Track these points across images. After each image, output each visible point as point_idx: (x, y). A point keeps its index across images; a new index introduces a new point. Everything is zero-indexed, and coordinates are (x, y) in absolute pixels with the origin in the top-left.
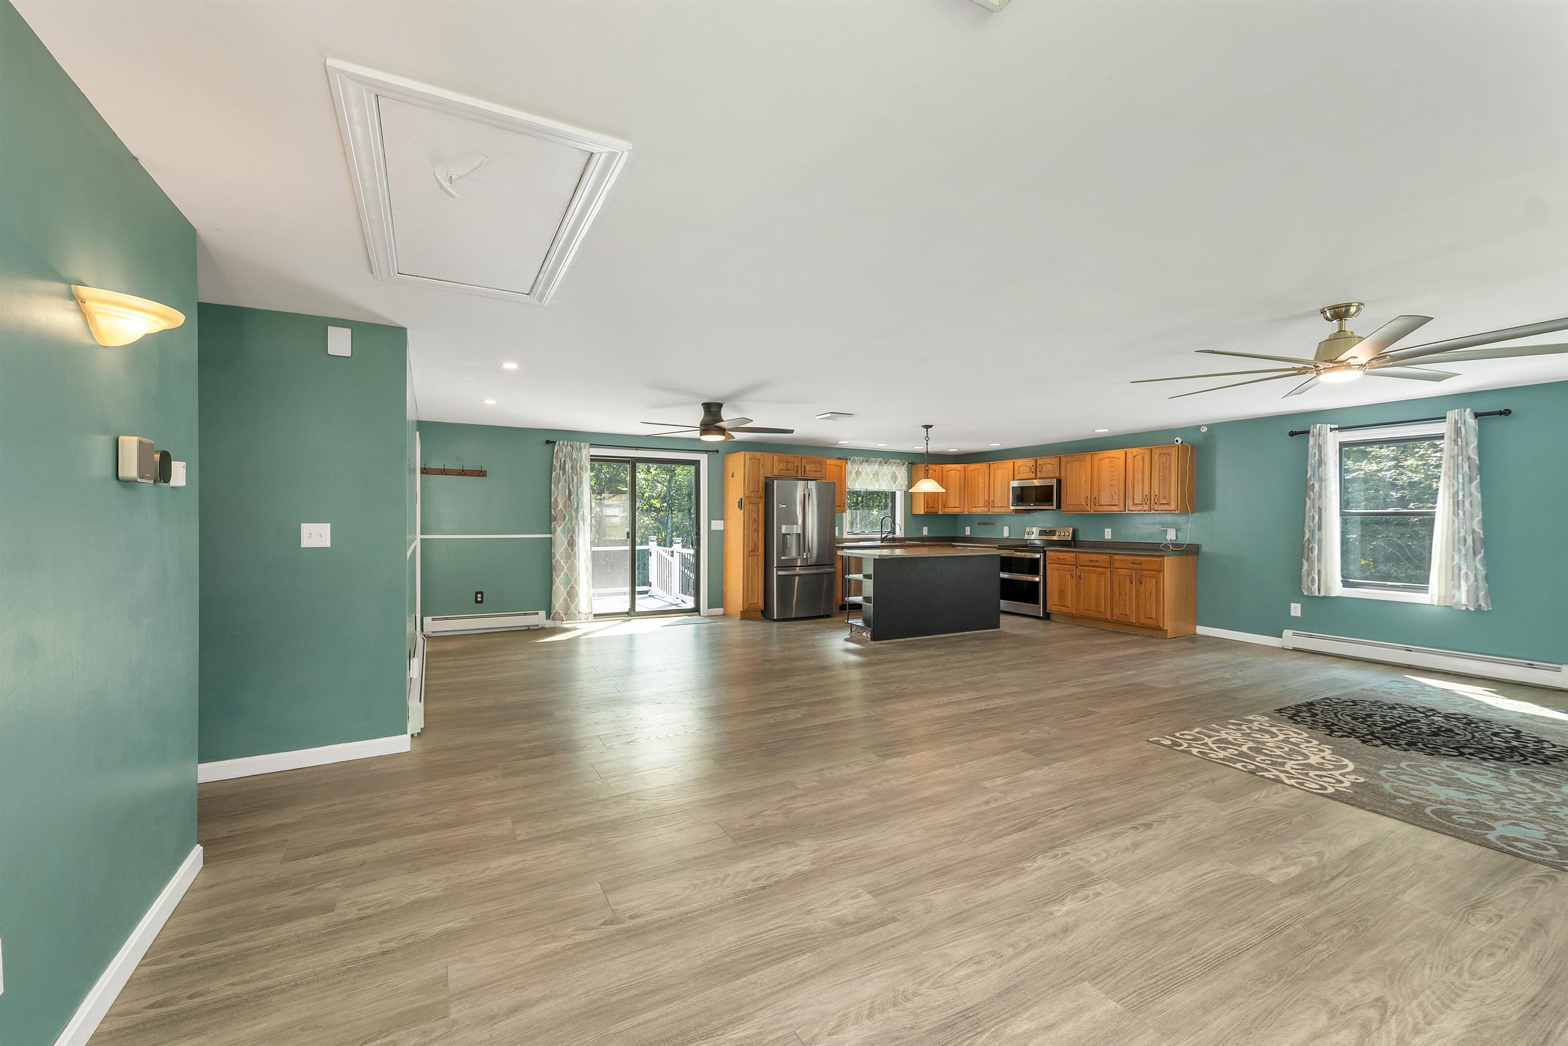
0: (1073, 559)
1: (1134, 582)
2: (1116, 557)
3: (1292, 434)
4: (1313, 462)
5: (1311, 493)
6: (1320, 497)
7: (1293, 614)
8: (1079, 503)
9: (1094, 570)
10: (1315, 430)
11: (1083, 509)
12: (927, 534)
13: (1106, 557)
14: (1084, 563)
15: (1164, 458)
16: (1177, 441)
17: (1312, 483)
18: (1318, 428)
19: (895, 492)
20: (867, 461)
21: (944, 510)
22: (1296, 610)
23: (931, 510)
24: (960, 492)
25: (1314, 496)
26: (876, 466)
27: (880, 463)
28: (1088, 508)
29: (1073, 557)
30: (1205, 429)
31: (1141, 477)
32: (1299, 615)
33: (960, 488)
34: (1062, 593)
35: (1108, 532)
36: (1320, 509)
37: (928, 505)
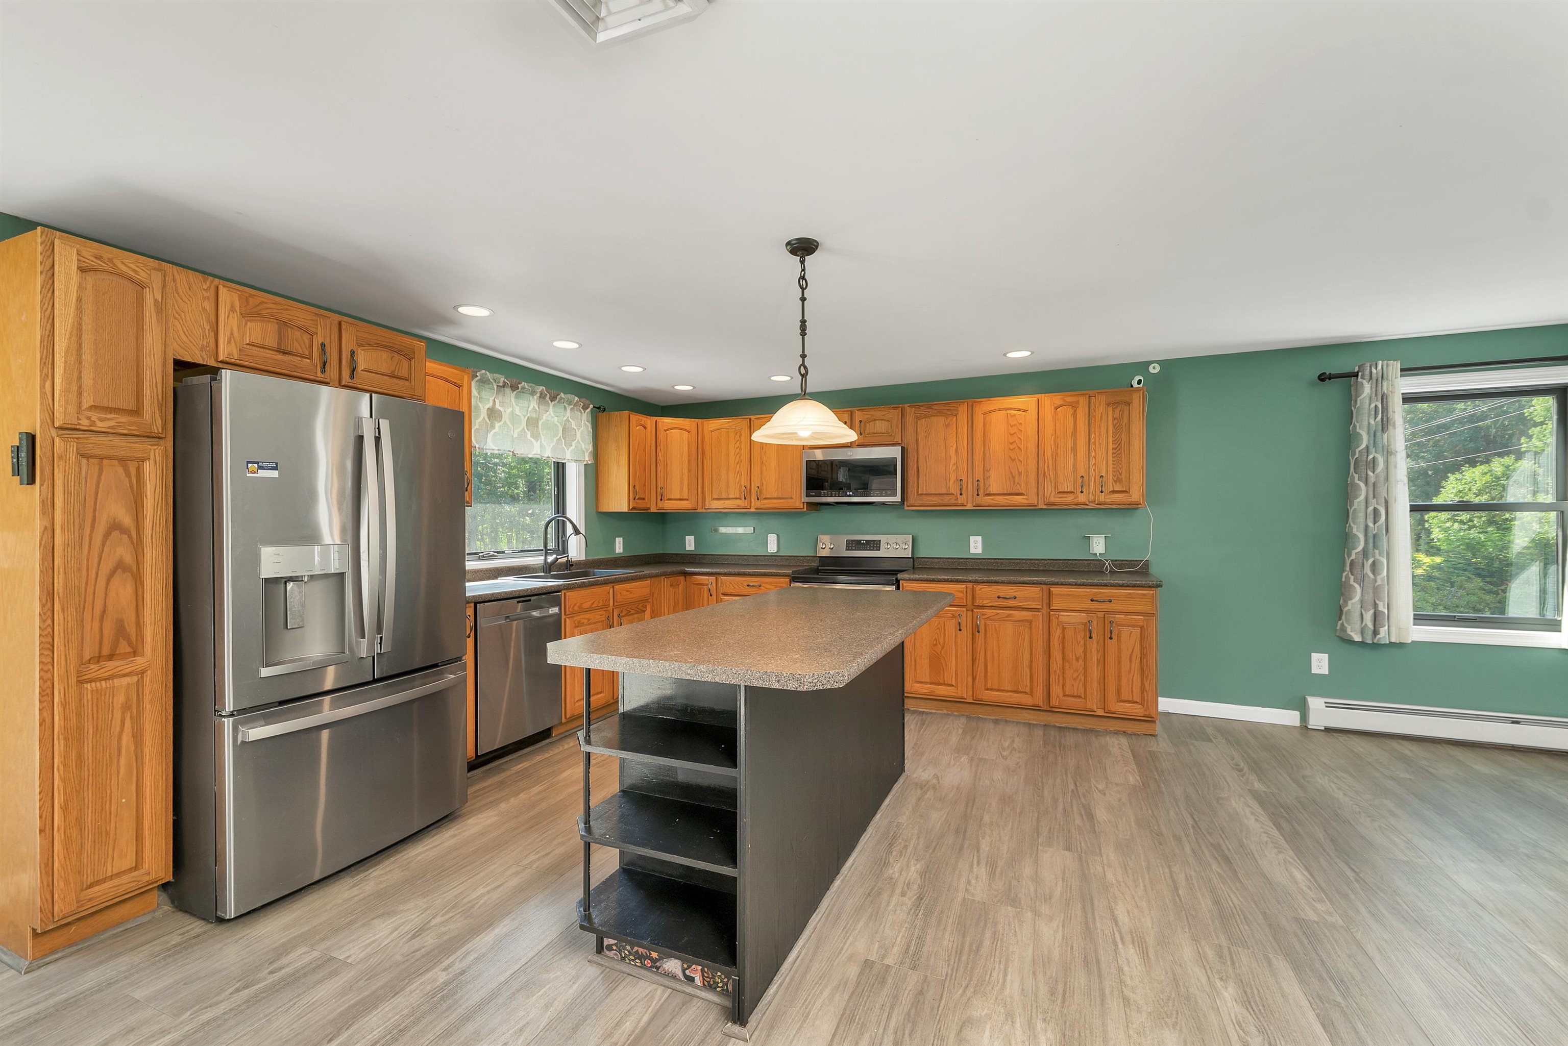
0: (961, 595)
1: (1094, 635)
2: (1055, 590)
3: (1322, 378)
4: (1372, 422)
5: (1370, 473)
6: (1387, 479)
7: (1315, 670)
8: (944, 491)
9: (1009, 615)
10: (1374, 371)
11: (954, 502)
12: (621, 551)
13: (1034, 591)
14: (986, 602)
15: (1117, 412)
16: (1139, 382)
17: (1371, 457)
18: (1379, 367)
19: (564, 464)
20: (514, 388)
21: (660, 504)
22: (1320, 663)
23: (641, 504)
24: (689, 471)
25: (1377, 476)
26: (533, 403)
27: (542, 396)
28: (962, 499)
29: (962, 592)
30: (1154, 369)
31: (1070, 444)
32: (1327, 673)
33: (689, 461)
34: (937, 662)
35: (976, 542)
36: (1386, 502)
37: (635, 493)
